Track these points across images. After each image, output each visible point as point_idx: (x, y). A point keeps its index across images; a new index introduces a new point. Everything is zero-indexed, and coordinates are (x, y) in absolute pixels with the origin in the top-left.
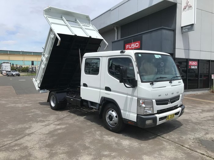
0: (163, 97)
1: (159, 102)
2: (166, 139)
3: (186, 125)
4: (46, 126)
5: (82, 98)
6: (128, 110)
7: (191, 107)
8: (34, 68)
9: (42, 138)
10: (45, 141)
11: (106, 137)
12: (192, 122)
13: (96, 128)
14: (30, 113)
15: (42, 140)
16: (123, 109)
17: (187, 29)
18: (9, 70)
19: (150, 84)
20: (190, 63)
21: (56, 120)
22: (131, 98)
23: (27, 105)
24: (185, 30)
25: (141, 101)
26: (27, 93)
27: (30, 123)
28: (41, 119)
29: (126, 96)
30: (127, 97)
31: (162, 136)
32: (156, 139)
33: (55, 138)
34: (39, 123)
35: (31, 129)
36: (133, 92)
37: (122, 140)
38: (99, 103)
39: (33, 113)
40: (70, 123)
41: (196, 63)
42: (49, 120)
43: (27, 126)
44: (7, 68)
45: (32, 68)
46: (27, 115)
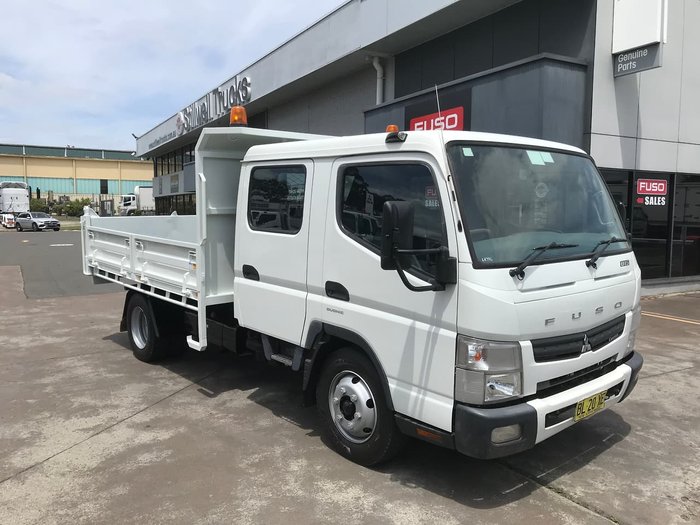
0: (564, 326)
1: (547, 349)
2: (571, 498)
3: (645, 428)
4: (97, 431)
5: (242, 323)
6: (416, 381)
7: (651, 347)
8: (109, 203)
9: (67, 494)
10: (74, 505)
11: (329, 486)
12: (666, 416)
13: (290, 444)
14: (52, 374)
15: (62, 503)
16: (395, 375)
17: (633, 60)
18: (25, 209)
19: (512, 274)
20: (642, 185)
21: (142, 407)
22: (429, 332)
23: (49, 340)
24: (625, 67)
25: (471, 349)
26: (63, 293)
27: (39, 417)
28: (86, 400)
29: (408, 322)
30: (412, 329)
31: (554, 483)
32: (531, 500)
33: (120, 490)
34: (74, 419)
35: (33, 449)
36: (439, 307)
37: (391, 501)
38: (303, 345)
39: (61, 375)
40: (194, 417)
41: (661, 187)
42: (117, 407)
43: (24, 434)
44: (15, 203)
45: (102, 203)
46: (38, 381)
